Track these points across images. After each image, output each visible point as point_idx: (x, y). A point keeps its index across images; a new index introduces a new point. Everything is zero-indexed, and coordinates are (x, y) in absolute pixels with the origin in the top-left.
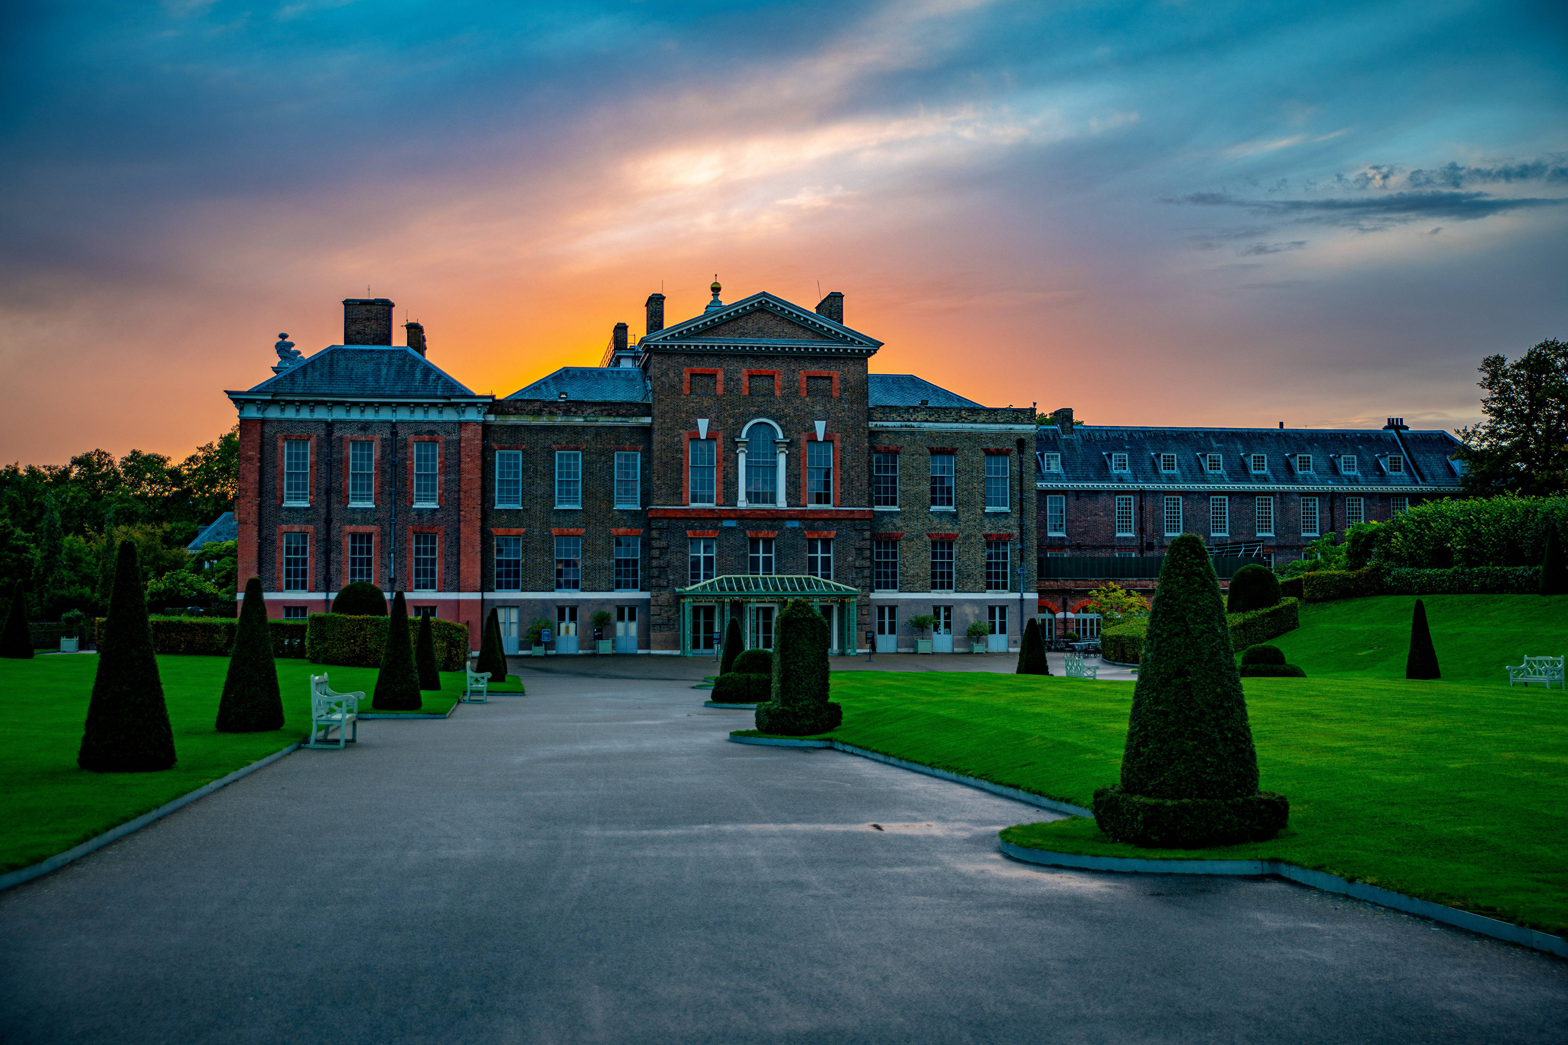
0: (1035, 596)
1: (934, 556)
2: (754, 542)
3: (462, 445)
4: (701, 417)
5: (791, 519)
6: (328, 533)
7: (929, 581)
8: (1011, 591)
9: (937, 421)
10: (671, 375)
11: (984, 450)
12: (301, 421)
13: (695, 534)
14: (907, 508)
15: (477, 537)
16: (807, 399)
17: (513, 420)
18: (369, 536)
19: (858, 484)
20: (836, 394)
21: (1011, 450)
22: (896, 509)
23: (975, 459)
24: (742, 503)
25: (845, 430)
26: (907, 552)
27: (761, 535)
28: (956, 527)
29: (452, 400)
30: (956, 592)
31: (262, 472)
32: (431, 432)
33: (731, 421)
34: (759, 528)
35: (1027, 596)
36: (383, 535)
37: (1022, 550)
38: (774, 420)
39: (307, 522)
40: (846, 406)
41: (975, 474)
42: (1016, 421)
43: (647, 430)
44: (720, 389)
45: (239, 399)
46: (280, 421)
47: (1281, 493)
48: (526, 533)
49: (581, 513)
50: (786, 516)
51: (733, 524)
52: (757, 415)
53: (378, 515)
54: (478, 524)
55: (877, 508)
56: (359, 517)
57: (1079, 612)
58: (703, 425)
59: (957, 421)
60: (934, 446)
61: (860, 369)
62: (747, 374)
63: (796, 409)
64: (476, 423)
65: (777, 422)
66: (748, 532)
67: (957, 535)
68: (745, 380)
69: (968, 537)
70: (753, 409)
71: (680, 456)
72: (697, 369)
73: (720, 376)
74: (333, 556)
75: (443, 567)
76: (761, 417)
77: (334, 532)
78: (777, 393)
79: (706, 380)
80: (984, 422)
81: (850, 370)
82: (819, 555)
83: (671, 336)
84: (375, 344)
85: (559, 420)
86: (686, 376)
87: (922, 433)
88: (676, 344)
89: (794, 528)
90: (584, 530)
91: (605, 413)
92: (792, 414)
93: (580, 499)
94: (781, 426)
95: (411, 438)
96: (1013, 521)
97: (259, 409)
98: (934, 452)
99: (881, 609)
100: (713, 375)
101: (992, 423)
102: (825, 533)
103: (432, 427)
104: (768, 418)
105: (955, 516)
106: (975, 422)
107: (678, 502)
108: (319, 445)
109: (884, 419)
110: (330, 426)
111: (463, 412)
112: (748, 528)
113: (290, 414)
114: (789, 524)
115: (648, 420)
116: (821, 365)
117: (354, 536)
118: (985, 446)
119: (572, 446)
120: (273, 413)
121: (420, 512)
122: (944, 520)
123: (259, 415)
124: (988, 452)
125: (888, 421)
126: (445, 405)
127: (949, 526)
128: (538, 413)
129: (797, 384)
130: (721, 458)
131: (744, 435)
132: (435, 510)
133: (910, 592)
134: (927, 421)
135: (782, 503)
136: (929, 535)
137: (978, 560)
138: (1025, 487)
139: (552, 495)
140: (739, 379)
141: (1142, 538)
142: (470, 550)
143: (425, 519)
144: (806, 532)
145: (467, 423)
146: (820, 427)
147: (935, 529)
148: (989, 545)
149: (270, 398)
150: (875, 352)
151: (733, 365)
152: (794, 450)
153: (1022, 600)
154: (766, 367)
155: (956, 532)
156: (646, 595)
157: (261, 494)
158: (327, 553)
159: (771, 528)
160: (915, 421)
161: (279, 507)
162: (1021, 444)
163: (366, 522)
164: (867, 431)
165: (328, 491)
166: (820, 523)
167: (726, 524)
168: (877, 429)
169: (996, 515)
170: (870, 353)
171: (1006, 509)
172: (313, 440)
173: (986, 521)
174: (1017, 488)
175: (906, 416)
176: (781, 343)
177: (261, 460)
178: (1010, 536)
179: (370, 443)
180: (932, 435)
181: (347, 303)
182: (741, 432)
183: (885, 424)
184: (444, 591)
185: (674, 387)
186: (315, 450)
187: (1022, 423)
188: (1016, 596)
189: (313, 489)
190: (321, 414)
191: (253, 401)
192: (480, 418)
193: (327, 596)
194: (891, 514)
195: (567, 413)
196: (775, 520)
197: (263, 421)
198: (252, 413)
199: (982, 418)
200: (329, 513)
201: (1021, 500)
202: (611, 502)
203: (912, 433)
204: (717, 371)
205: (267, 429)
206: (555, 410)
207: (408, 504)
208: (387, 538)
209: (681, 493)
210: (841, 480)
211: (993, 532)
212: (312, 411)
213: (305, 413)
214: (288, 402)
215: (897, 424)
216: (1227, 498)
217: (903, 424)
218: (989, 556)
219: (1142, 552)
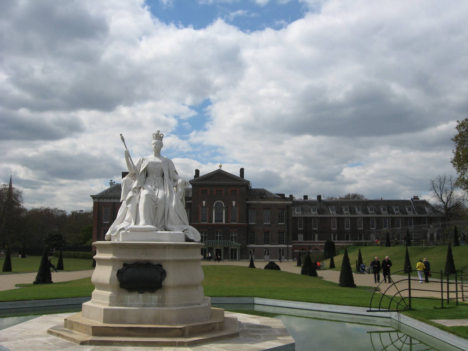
0: (291, 246)
1: (265, 235)
2: (217, 232)
4: (204, 201)
7: (263, 242)
8: (285, 245)
9: (266, 201)
10: (196, 190)
12: (107, 202)
13: (202, 230)
14: (257, 223)
16: (231, 196)
19: (244, 217)
20: (238, 194)
21: (285, 208)
22: (254, 223)
23: (275, 210)
24: (214, 222)
25: (240, 203)
26: (257, 235)
27: (219, 230)
28: (271, 228)
30: (270, 245)
31: (98, 215)
33: (211, 202)
35: (289, 246)
37: (288, 234)
40: (241, 197)
41: (275, 214)
42: (286, 201)
43: (190, 204)
44: (208, 194)
45: (94, 197)
46: (103, 202)
47: (378, 217)
50: (225, 226)
51: (211, 227)
55: (250, 223)
58: (204, 203)
59: (271, 201)
60: (265, 207)
63: (228, 198)
65: (223, 202)
67: (271, 230)
68: (215, 191)
69: (274, 231)
70: (217, 199)
71: (198, 210)
72: (203, 189)
73: (209, 190)
76: (219, 201)
78: (223, 194)
79: (205, 191)
81: (242, 188)
82: (234, 235)
83: (196, 180)
86: (200, 190)
87: (261, 204)
88: (197, 182)
92: (227, 200)
96: (286, 227)
97: (98, 200)
98: (265, 209)
99: (251, 249)
100: (207, 190)
101: (280, 201)
102: (235, 230)
105: (270, 225)
106: (275, 201)
107: (198, 222)
109: (251, 200)
112: (215, 229)
113: (105, 201)
114: (226, 228)
115: (191, 201)
116: (234, 187)
118: (278, 207)
120: (101, 200)
122: (267, 226)
124: (279, 209)
125: (253, 201)
127: (269, 228)
129: (228, 192)
130: (209, 211)
131: (214, 205)
133: (258, 245)
134: (263, 201)
135: (224, 222)
136: (263, 230)
137: (276, 237)
138: (289, 218)
140: (213, 191)
141: (338, 230)
144: (230, 230)
146: (234, 203)
147: (265, 229)
148: (279, 233)
149: (101, 197)
151: (212, 188)
152: (227, 209)
153: (288, 247)
154: (220, 188)
157: (98, 220)
159: (221, 229)
160: (260, 201)
161: (102, 223)
162: (288, 206)
164: (246, 204)
166: (234, 227)
168: (249, 203)
169: (281, 225)
171: (284, 224)
172: (110, 207)
173: (278, 227)
174: (287, 218)
175: (257, 200)
176: (224, 182)
177: (98, 212)
178: (285, 230)
180: (264, 204)
182: (214, 204)
183: (251, 202)
185: (197, 193)
186: (111, 209)
187: (288, 201)
189: (110, 219)
190: (112, 201)
191: (96, 198)
194: (253, 225)
196: (222, 227)
197: (99, 202)
198: (96, 200)
201: (288, 221)
203: (259, 204)
205: (100, 204)
209: (199, 220)
210: (240, 216)
211: (280, 230)
213: (109, 201)
214: (104, 198)
215: (255, 202)
216: (362, 219)
217: (257, 202)
218: (279, 236)
219: (338, 233)
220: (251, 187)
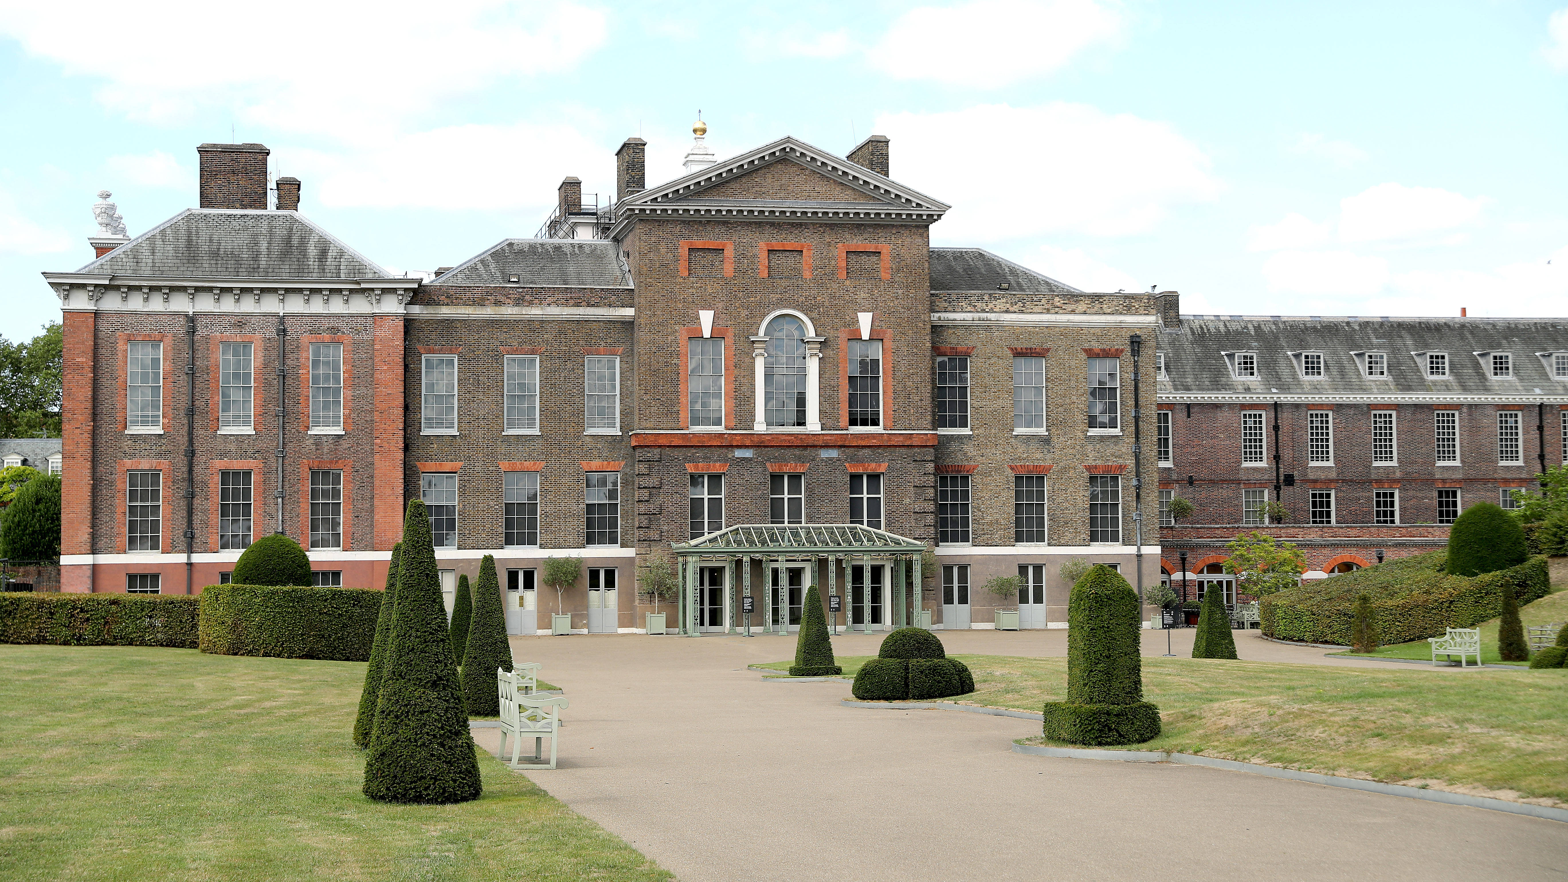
0: (1157, 550)
1: (1018, 495)
2: (776, 479)
3: (377, 347)
4: (704, 308)
5: (827, 447)
6: (190, 471)
7: (1013, 531)
8: (1124, 544)
9: (1022, 312)
10: (663, 251)
11: (1085, 350)
12: (149, 314)
13: (697, 468)
14: (981, 431)
15: (398, 475)
16: (848, 283)
17: (446, 311)
18: (248, 474)
19: (917, 398)
20: (885, 275)
21: (1122, 351)
22: (966, 431)
23: (1073, 363)
24: (760, 427)
25: (899, 325)
26: (982, 491)
27: (786, 469)
28: (1049, 456)
29: (363, 286)
30: (1049, 545)
31: (95, 386)
32: (334, 330)
33: (744, 313)
34: (784, 460)
35: (1146, 550)
36: (266, 473)
37: (1138, 487)
38: (803, 311)
39: (160, 455)
40: (900, 292)
41: (1073, 384)
42: (1128, 310)
43: (628, 325)
44: (729, 269)
45: (62, 285)
46: (119, 314)
47: (1470, 406)
48: (463, 468)
49: (540, 441)
50: (821, 443)
51: (748, 454)
52: (779, 304)
53: (260, 445)
54: (400, 455)
55: (942, 431)
56: (233, 447)
57: (1202, 572)
58: (706, 318)
59: (1048, 311)
60: (1019, 345)
61: (919, 240)
62: (765, 248)
63: (833, 297)
64: (396, 315)
65: (806, 314)
66: (768, 465)
67: (1050, 468)
68: (763, 257)
69: (1065, 470)
70: (774, 297)
71: (675, 361)
72: (699, 243)
73: (729, 252)
74: (196, 501)
75: (351, 516)
76: (785, 307)
77: (197, 469)
78: (807, 274)
79: (710, 256)
80: (1085, 313)
81: (906, 243)
82: (865, 496)
83: (663, 196)
84: (244, 207)
85: (509, 311)
86: (684, 251)
87: (1001, 327)
88: (670, 207)
89: (831, 459)
90: (543, 464)
91: (572, 302)
92: (826, 304)
93: (538, 421)
94: (811, 319)
95: (305, 338)
96: (1127, 447)
97: (91, 298)
98: (1018, 354)
99: (948, 569)
100: (719, 251)
101: (1096, 314)
102: (873, 465)
103: (333, 323)
104: (794, 308)
105: (1046, 441)
106: (1073, 312)
107: (674, 425)
108: (177, 350)
109: (950, 308)
110: (192, 320)
111: (379, 301)
112: (769, 460)
113: (136, 303)
114: (825, 454)
115: (630, 312)
116: (866, 236)
117: (225, 474)
118: (1087, 346)
119: (527, 347)
120: (111, 303)
121: (318, 440)
122: (1033, 445)
123: (91, 306)
124: (1092, 354)
125: (954, 311)
126: (351, 291)
127: (1039, 456)
128: (480, 302)
129: (833, 262)
130: (732, 363)
131: (762, 332)
132: (339, 437)
133: (988, 545)
134: (1007, 311)
135: (813, 424)
136: (1012, 468)
137: (1079, 500)
138: (1142, 401)
139: (499, 416)
140: (755, 256)
141: (1278, 468)
142: (388, 491)
143: (325, 451)
144: (847, 465)
145: (382, 316)
146: (865, 321)
147: (1020, 459)
148: (1092, 479)
149: (107, 282)
150: (939, 216)
151: (747, 237)
152: (830, 352)
153: (1139, 556)
154: (791, 241)
155: (1048, 463)
156: (630, 552)
157: (95, 416)
158: (191, 497)
159: (800, 460)
160: (992, 311)
161: (120, 435)
162: (1136, 343)
163: (244, 455)
164: (928, 327)
165: (191, 412)
166: (866, 451)
167: (739, 453)
168: (940, 323)
169: (1102, 438)
170: (932, 219)
171: (1117, 431)
172: (168, 340)
173: (1090, 447)
174: (1132, 403)
175: (979, 305)
176: (810, 206)
177: (95, 369)
178: (1121, 468)
179: (246, 345)
180: (1015, 331)
181: (203, 151)
182: (758, 328)
183: (952, 316)
184: (352, 549)
185: (666, 266)
186: (170, 354)
187: (1137, 313)
188: (1132, 550)
189: (167, 409)
190: (179, 305)
191: (83, 286)
192: (401, 310)
193: (189, 558)
194: (960, 438)
195: (519, 302)
196: (806, 447)
197: (97, 315)
198: (81, 302)
199: (1082, 307)
200: (191, 442)
201: (1137, 419)
202: (581, 425)
203: (988, 328)
204: (724, 245)
205: (103, 326)
206: (503, 299)
207: (301, 429)
208: (273, 477)
209: (678, 412)
210: (894, 393)
211: (1099, 463)
212: (166, 300)
213: (157, 304)
214: (131, 288)
215: (969, 316)
216: (1394, 414)
217: (976, 316)
218: (1093, 495)
219: (1277, 488)
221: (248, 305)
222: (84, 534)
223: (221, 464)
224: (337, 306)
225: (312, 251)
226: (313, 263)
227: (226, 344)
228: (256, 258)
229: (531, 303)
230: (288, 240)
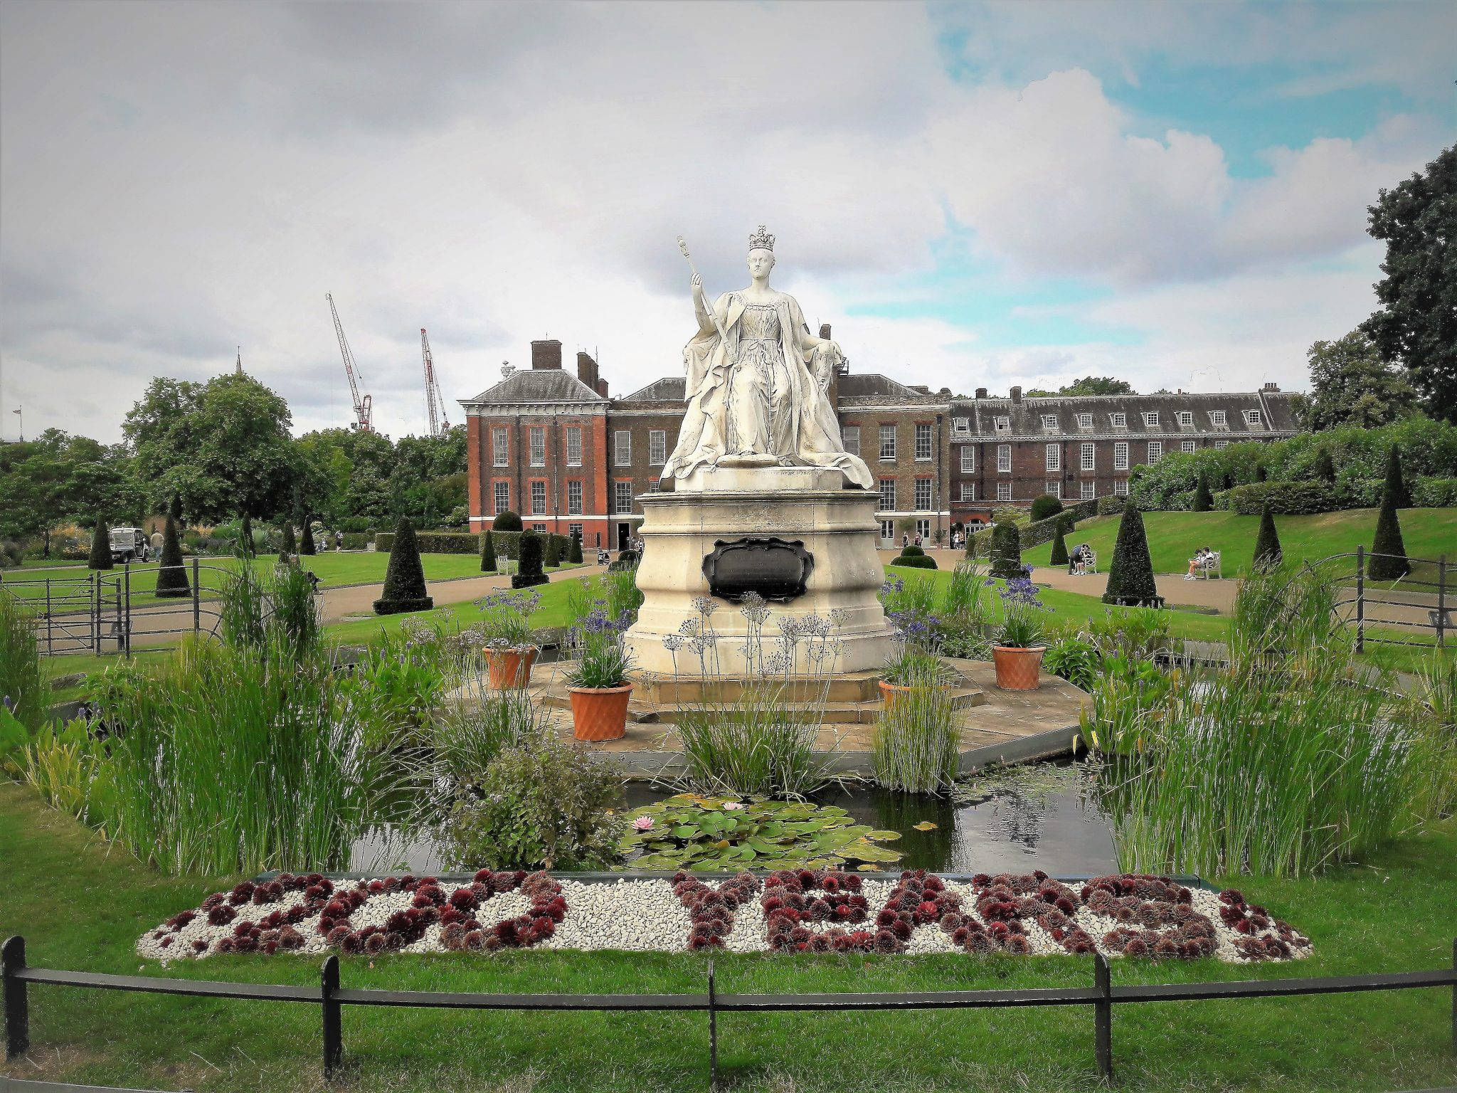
0: (948, 513)
3: (594, 429)
6: (519, 482)
7: (879, 505)
8: (932, 511)
9: (884, 405)
11: (916, 422)
12: (501, 417)
15: (605, 484)
17: (623, 413)
18: (543, 483)
21: (933, 422)
23: (908, 428)
28: (897, 471)
29: (586, 403)
30: (896, 511)
31: (481, 447)
32: (576, 421)
35: (943, 513)
36: (550, 482)
37: (939, 485)
39: (508, 476)
41: (908, 438)
45: (468, 405)
46: (489, 417)
48: (633, 480)
53: (547, 471)
54: (605, 475)
56: (536, 472)
59: (897, 404)
60: (883, 420)
64: (603, 415)
67: (897, 476)
69: (904, 477)
74: (522, 495)
75: (585, 501)
77: (523, 482)
80: (914, 405)
84: (551, 368)
85: (652, 412)
87: (874, 413)
95: (565, 426)
96: (934, 468)
97: (478, 410)
98: (882, 425)
101: (920, 405)
103: (576, 419)
105: (895, 464)
106: (909, 404)
108: (513, 431)
109: (850, 405)
110: (518, 419)
111: (594, 409)
113: (496, 413)
117: (534, 484)
118: (917, 420)
119: (660, 427)
120: (486, 413)
121: (571, 468)
122: (889, 467)
123: (478, 414)
124: (918, 424)
125: (852, 406)
126: (584, 405)
127: (892, 471)
128: (641, 408)
132: (580, 467)
134: (877, 405)
137: (911, 492)
138: (942, 445)
139: (648, 457)
142: (600, 490)
143: (574, 473)
145: (597, 415)
147: (883, 473)
148: (918, 481)
149: (484, 404)
153: (939, 517)
155: (896, 474)
157: (481, 459)
158: (520, 493)
160: (870, 405)
161: (491, 468)
162: (941, 418)
163: (540, 475)
165: (519, 458)
168: (846, 411)
169: (923, 463)
171: (930, 459)
172: (510, 428)
173: (917, 467)
174: (937, 445)
175: (864, 402)
177: (480, 441)
178: (931, 476)
179: (541, 429)
180: (881, 414)
181: (535, 344)
183: (850, 408)
184: (586, 515)
186: (510, 434)
187: (938, 403)
188: (936, 514)
189: (510, 456)
190: (513, 412)
191: (473, 406)
192: (605, 412)
195: (656, 407)
197: (480, 418)
198: (474, 413)
199: (913, 402)
200: (519, 470)
201: (940, 453)
203: (868, 413)
205: (483, 422)
206: (650, 406)
207: (564, 464)
208: (553, 485)
211: (921, 474)
212: (508, 411)
213: (504, 413)
214: (493, 406)
215: (859, 408)
216: (1127, 444)
217: (862, 407)
218: (918, 488)
219: (1064, 481)
220: (847, 372)
221: (541, 412)
222: (478, 508)
223: (532, 479)
224: (578, 412)
225: (570, 387)
226: (569, 393)
227: (533, 428)
228: (545, 392)
229: (661, 408)
230: (560, 384)
